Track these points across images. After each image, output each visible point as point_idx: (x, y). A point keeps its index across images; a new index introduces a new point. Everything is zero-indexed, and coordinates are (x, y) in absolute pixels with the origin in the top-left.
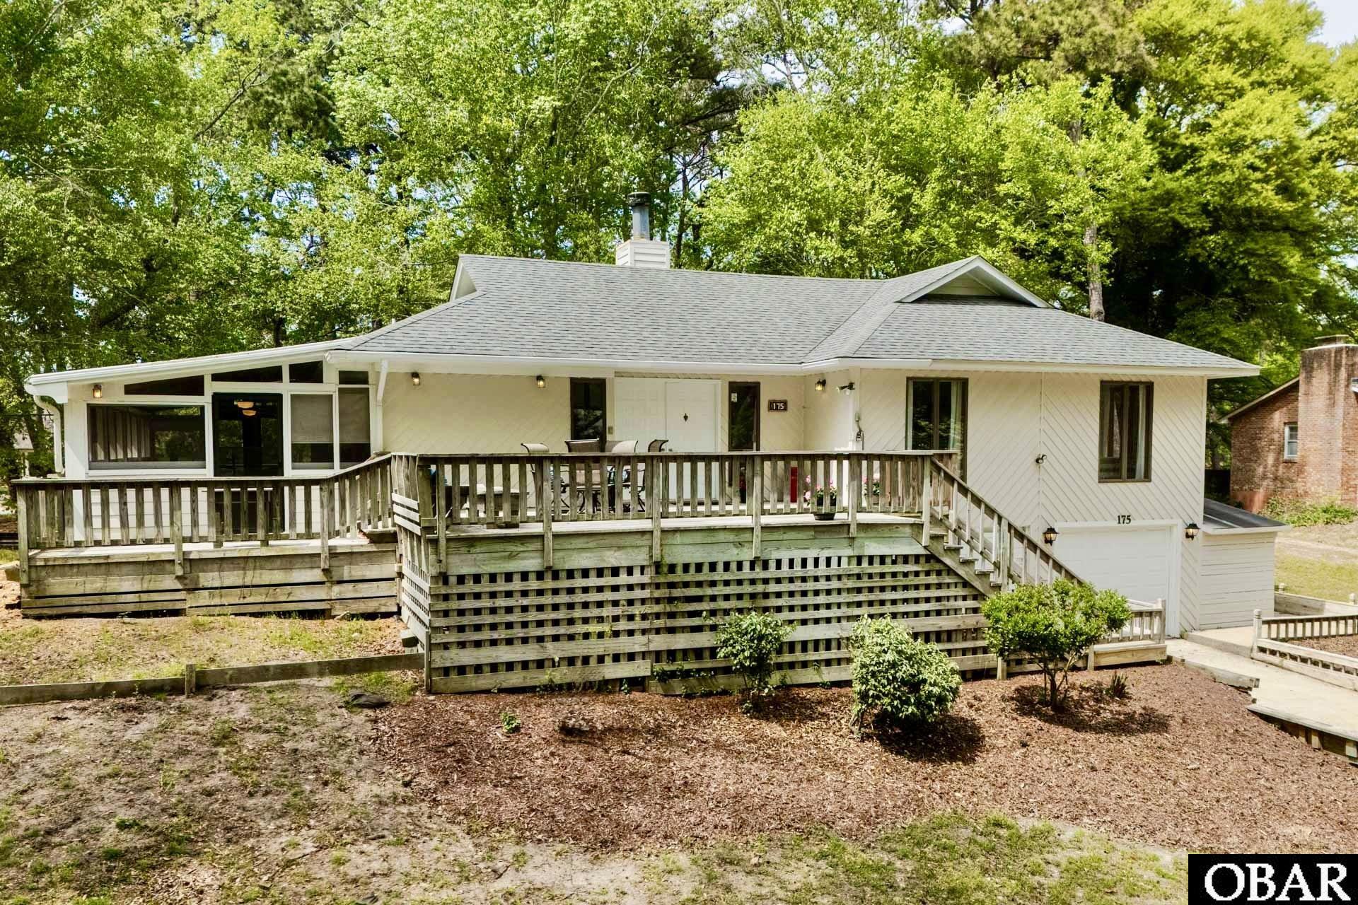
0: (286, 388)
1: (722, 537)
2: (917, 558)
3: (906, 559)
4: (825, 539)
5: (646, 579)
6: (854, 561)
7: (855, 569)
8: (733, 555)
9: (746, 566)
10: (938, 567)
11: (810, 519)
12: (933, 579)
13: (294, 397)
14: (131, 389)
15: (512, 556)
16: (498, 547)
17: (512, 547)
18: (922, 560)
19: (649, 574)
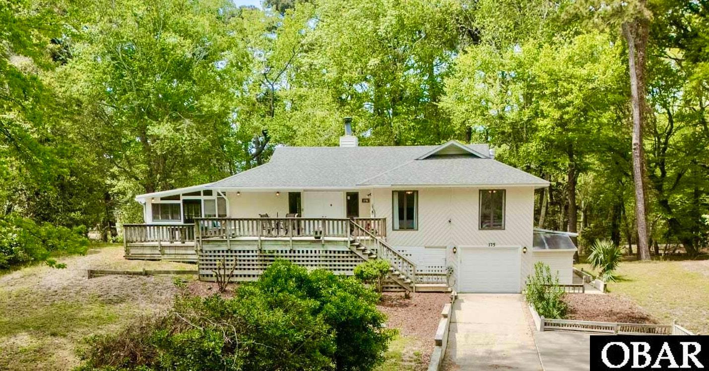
0: (202, 198)
1: (280, 243)
2: (347, 252)
3: (343, 252)
4: (314, 245)
5: (257, 254)
6: (324, 252)
7: (325, 254)
8: (284, 249)
9: (288, 252)
10: (355, 255)
11: (313, 238)
12: (353, 259)
13: (205, 200)
14: (162, 199)
15: (219, 246)
16: (216, 243)
17: (219, 243)
18: (349, 253)
19: (258, 252)
